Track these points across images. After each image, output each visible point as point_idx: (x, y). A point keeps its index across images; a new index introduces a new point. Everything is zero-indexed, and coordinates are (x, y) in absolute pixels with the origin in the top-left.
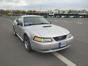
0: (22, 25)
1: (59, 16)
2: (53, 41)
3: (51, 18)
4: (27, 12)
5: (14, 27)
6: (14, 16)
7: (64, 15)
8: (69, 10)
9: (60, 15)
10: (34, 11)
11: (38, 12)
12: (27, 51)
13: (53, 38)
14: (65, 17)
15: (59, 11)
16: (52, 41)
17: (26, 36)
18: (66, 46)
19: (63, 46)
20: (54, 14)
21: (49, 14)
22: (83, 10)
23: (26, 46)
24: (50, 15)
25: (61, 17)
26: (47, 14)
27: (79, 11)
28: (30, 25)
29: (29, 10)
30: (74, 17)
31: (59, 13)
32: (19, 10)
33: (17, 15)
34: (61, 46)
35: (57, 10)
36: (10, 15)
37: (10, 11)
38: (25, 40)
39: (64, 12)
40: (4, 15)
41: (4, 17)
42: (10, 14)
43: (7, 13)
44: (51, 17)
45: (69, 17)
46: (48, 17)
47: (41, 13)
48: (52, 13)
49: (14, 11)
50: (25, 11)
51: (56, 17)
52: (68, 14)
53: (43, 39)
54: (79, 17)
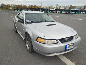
0: (23, 22)
1: (60, 12)
2: (59, 43)
3: (52, 14)
4: (28, 7)
5: (14, 24)
6: (15, 10)
7: (65, 10)
8: (70, 6)
9: (62, 11)
10: (35, 6)
11: (39, 7)
12: (28, 51)
13: (58, 40)
14: (66, 13)
15: (60, 7)
16: (57, 43)
17: (27, 35)
18: (72, 48)
19: (70, 48)
20: (55, 10)
21: (50, 9)
22: (84, 6)
23: (28, 46)
24: (51, 11)
25: (62, 12)
26: (48, 9)
27: (81, 7)
28: (32, 22)
29: (29, 5)
30: (75, 13)
31: (60, 8)
32: (20, 5)
33: (17, 10)
34: (68, 49)
35: (58, 5)
36: (11, 10)
37: (11, 5)
38: (26, 40)
39: (65, 7)
40: (5, 9)
41: (5, 11)
42: (11, 8)
43: (8, 8)
44: (52, 12)
45: (70, 13)
46: (49, 12)
47: (42, 8)
48: (53, 8)
49: (15, 5)
50: (26, 6)
51: (57, 12)
52: (70, 10)
53: (47, 41)
54: (80, 13)
